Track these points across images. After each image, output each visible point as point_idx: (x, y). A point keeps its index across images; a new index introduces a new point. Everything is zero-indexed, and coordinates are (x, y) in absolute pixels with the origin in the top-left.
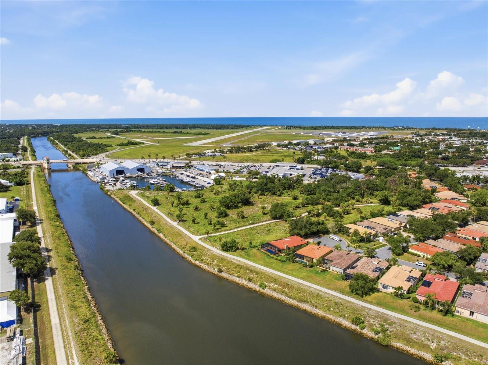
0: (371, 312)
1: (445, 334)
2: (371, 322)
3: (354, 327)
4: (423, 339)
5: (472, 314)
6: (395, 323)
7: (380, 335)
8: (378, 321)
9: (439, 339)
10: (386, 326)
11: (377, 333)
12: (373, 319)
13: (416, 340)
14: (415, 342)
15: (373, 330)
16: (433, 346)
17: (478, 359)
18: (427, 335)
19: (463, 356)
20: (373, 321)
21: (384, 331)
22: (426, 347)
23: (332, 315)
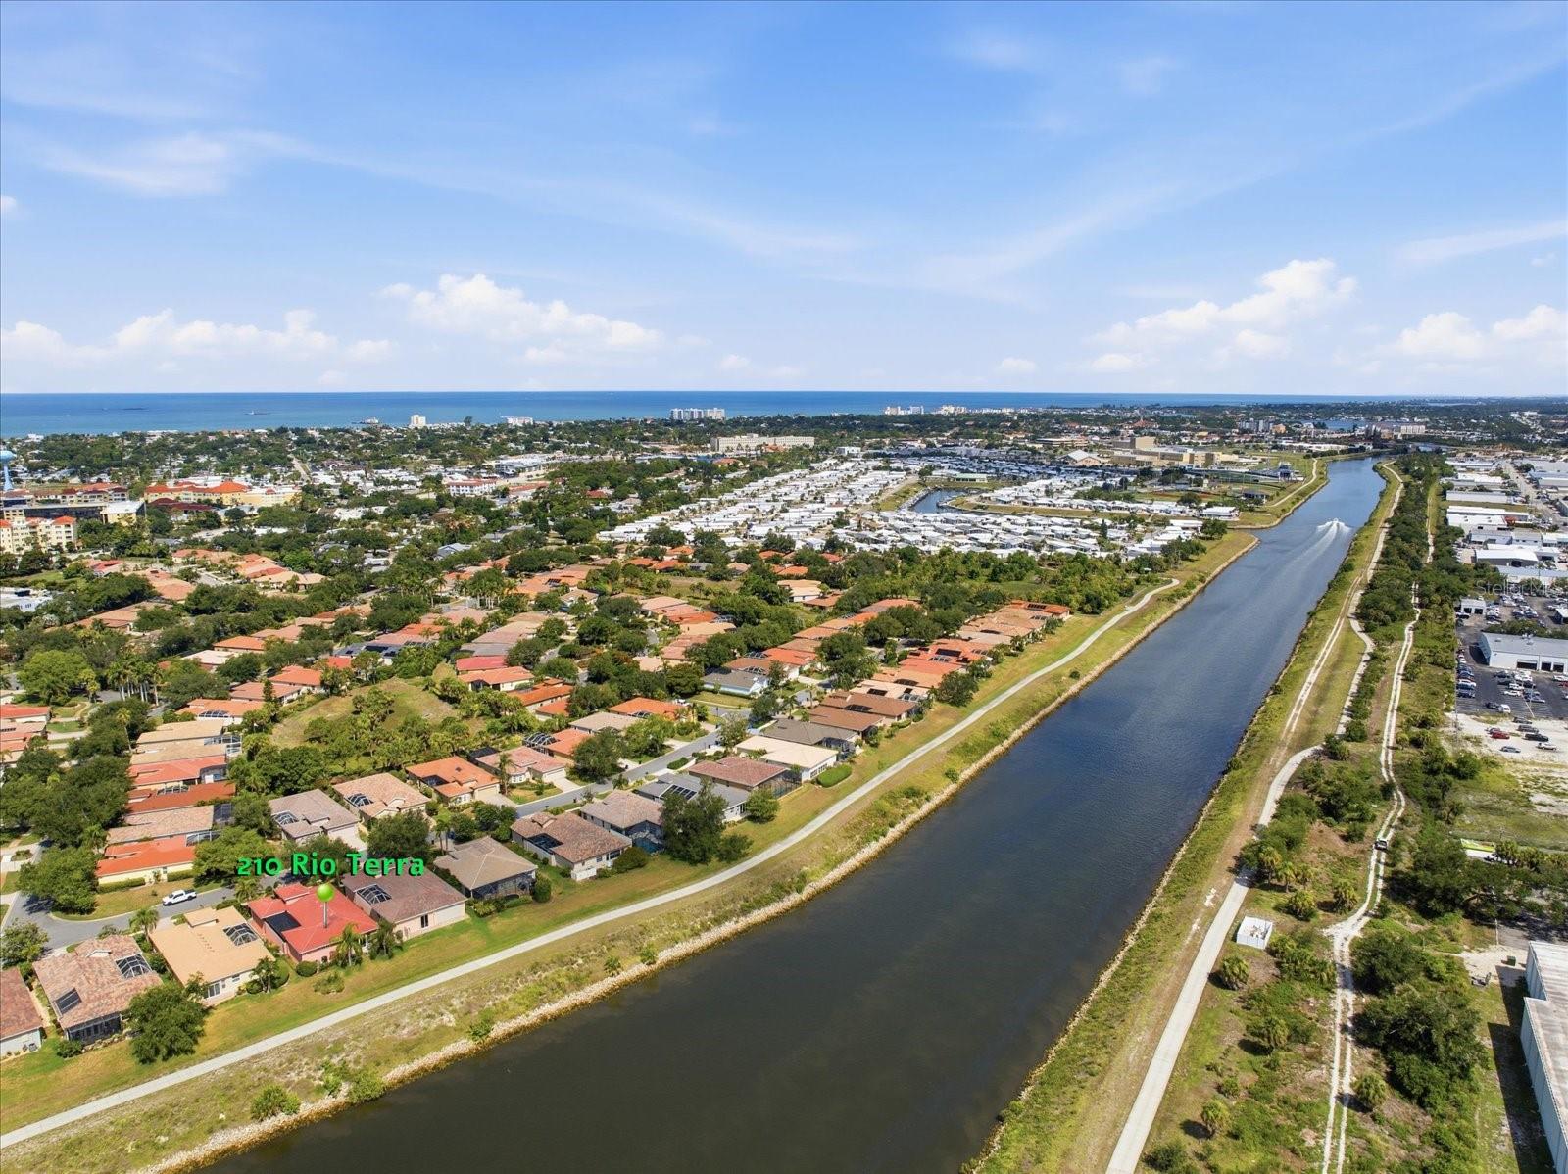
0: (267, 1061)
1: (439, 985)
2: (296, 1079)
3: (269, 1125)
4: (422, 1024)
5: (425, 921)
6: (345, 1040)
7: (345, 1087)
8: (306, 1064)
9: (445, 1000)
10: (335, 1061)
11: (333, 1090)
12: (292, 1069)
13: (415, 1037)
14: (419, 1042)
15: (319, 1090)
16: (449, 1020)
17: (522, 982)
18: (420, 1010)
19: (505, 997)
20: (298, 1074)
21: (344, 1073)
22: (442, 1034)
23: (183, 1149)
